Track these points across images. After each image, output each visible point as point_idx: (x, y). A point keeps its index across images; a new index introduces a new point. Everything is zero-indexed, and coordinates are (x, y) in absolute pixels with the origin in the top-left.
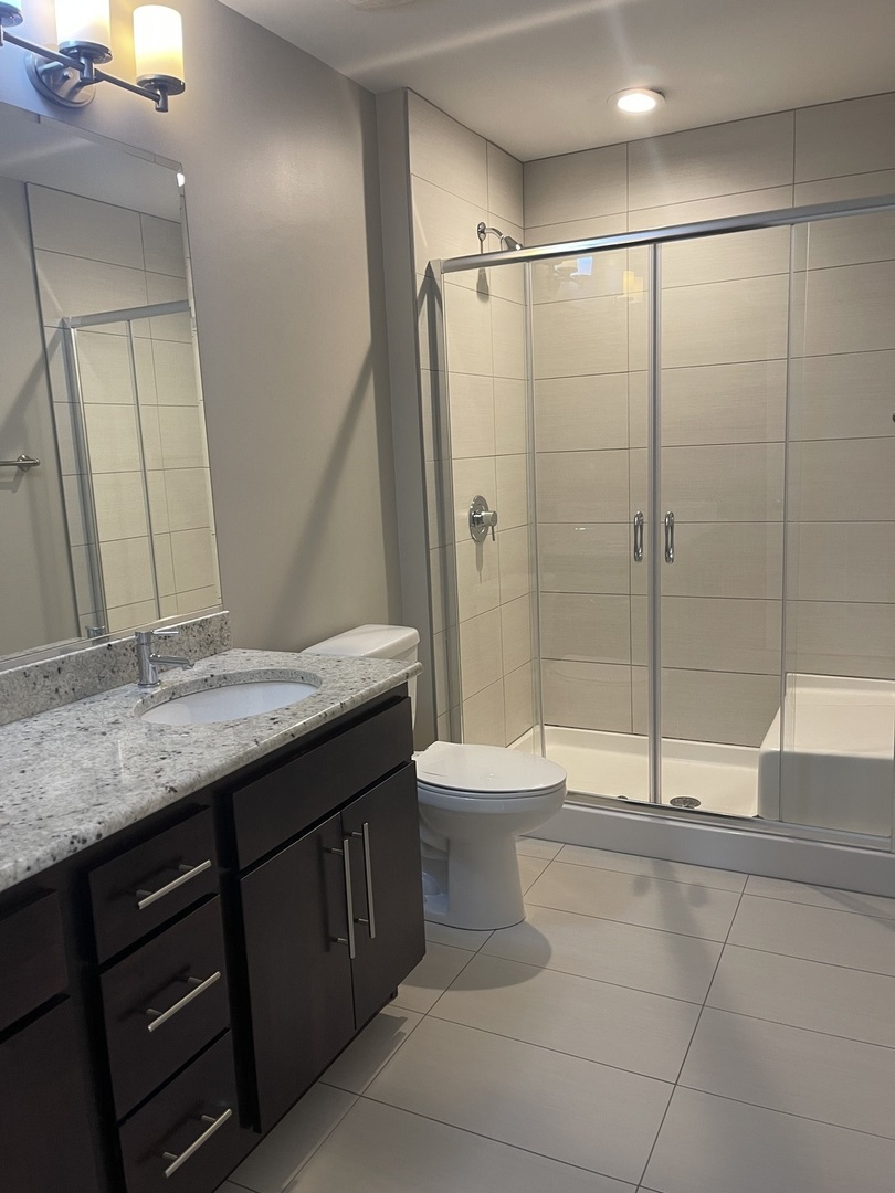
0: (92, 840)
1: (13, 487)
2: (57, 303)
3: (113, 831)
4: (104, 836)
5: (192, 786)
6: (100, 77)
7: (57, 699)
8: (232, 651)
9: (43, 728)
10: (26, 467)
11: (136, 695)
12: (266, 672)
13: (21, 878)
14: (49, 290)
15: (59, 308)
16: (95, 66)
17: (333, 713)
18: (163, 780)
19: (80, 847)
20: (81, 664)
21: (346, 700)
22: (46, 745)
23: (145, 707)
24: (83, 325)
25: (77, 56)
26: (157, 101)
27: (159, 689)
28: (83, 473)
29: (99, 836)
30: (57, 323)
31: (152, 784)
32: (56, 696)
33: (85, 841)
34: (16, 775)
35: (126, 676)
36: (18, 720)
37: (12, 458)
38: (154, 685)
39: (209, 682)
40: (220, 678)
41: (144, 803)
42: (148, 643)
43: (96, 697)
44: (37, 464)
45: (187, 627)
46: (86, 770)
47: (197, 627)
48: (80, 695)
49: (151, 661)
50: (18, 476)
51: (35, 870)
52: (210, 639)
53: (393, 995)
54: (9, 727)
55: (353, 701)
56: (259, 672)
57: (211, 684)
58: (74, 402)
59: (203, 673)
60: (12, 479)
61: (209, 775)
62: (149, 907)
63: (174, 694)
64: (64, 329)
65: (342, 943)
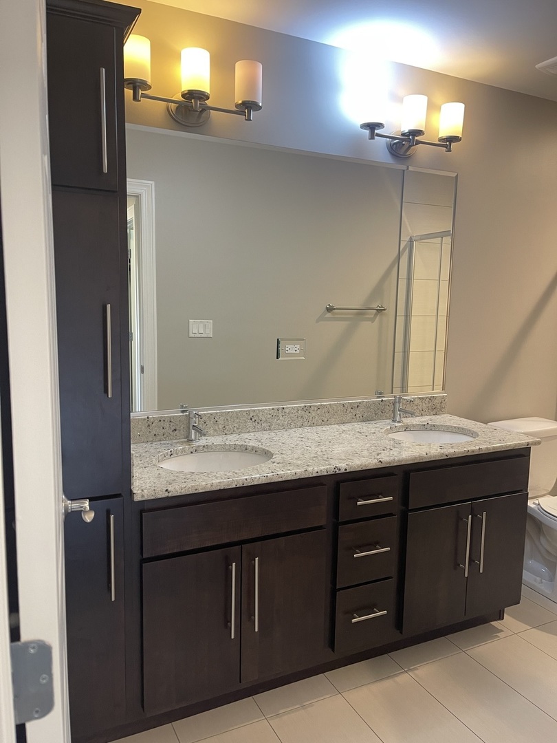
0: (343, 471)
1: (372, 320)
2: (409, 229)
3: (352, 470)
4: (348, 471)
5: (390, 463)
6: (418, 142)
7: (355, 419)
8: (445, 415)
9: (345, 429)
10: (380, 311)
11: (389, 424)
12: (455, 427)
13: (314, 475)
14: (407, 223)
15: (410, 231)
16: (416, 138)
17: (473, 451)
18: (378, 457)
19: (338, 472)
20: (368, 406)
21: (484, 447)
22: (343, 435)
23: (391, 430)
24: (421, 239)
25: (409, 136)
26: (447, 148)
27: (400, 424)
28: (407, 316)
29: (346, 470)
30: (408, 239)
31: (373, 458)
32: (354, 417)
33: (340, 470)
34: (327, 443)
35: (388, 415)
36: (337, 424)
37: (374, 306)
38: (399, 422)
39: (426, 426)
40: (431, 425)
41: (367, 463)
42: (399, 402)
43: (372, 422)
44: (385, 310)
45: (422, 398)
46: (353, 447)
47: (428, 399)
48: (365, 420)
49: (399, 411)
50: (376, 315)
51: (319, 474)
52: (434, 407)
53: (501, 617)
54: (333, 426)
55: (487, 448)
56: (452, 427)
57: (425, 427)
58: (409, 279)
59: (424, 422)
60: (372, 316)
61: (399, 461)
62: (360, 506)
63: (407, 429)
64: (411, 241)
65: (462, 568)
